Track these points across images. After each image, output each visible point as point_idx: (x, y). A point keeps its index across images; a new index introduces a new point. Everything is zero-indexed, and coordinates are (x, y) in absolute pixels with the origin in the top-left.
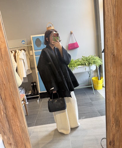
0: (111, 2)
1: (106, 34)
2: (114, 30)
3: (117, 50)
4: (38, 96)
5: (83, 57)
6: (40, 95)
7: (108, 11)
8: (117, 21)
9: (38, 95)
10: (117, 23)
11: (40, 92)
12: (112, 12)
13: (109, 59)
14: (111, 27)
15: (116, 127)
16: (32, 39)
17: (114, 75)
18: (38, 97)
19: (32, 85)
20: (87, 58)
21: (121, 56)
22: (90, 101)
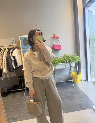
5: (65, 55)
9: (25, 88)
16: (20, 39)
19: (19, 79)
20: (68, 56)
22: (71, 94)
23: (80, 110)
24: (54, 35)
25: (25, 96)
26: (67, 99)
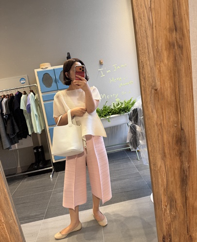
0: (143, 2)
1: (140, 55)
2: (153, 48)
3: (160, 82)
4: (51, 168)
6: (54, 167)
7: (141, 19)
8: (156, 33)
9: (51, 166)
10: (156, 37)
11: (54, 161)
12: (147, 19)
13: (149, 97)
14: (147, 44)
15: (170, 211)
16: (36, 75)
17: (159, 123)
18: (51, 170)
19: (35, 152)
21: (167, 90)
24: (101, 63)
25: (52, 180)
26: (128, 178)
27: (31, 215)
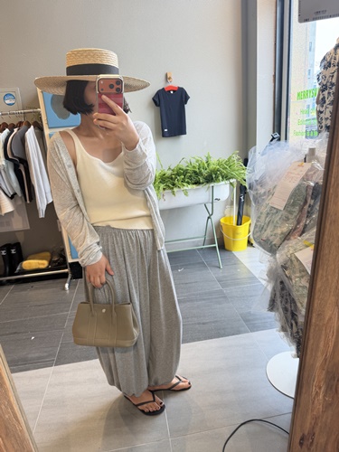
4: (66, 270)
6: (71, 270)
9: (66, 268)
11: (70, 260)
15: (324, 396)
22: (218, 287)
23: (246, 332)
26: (204, 300)
27: (30, 356)
